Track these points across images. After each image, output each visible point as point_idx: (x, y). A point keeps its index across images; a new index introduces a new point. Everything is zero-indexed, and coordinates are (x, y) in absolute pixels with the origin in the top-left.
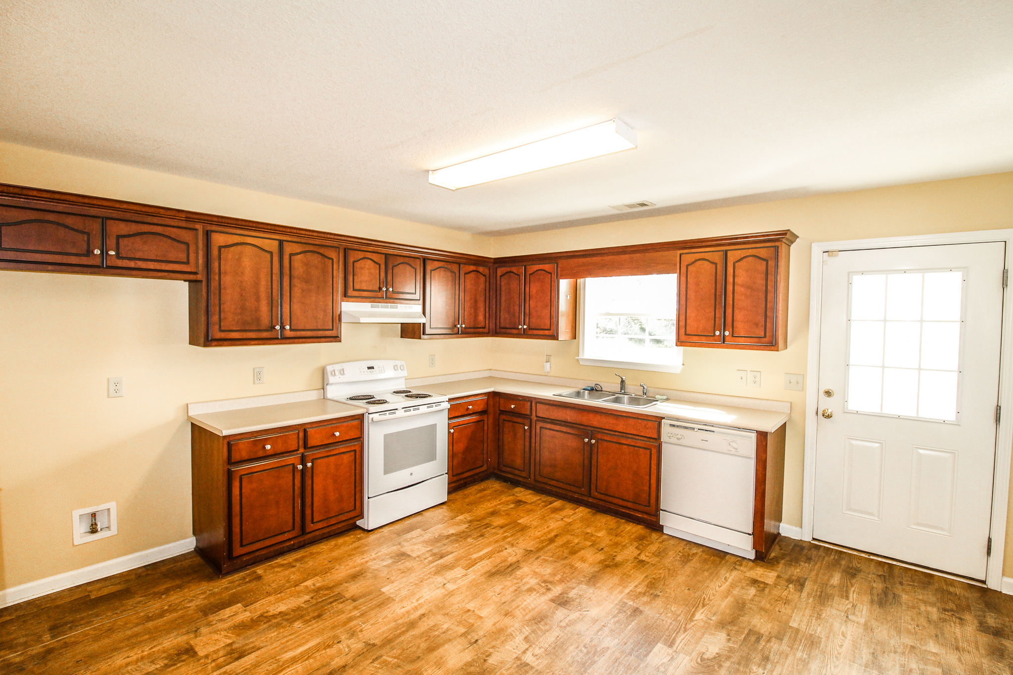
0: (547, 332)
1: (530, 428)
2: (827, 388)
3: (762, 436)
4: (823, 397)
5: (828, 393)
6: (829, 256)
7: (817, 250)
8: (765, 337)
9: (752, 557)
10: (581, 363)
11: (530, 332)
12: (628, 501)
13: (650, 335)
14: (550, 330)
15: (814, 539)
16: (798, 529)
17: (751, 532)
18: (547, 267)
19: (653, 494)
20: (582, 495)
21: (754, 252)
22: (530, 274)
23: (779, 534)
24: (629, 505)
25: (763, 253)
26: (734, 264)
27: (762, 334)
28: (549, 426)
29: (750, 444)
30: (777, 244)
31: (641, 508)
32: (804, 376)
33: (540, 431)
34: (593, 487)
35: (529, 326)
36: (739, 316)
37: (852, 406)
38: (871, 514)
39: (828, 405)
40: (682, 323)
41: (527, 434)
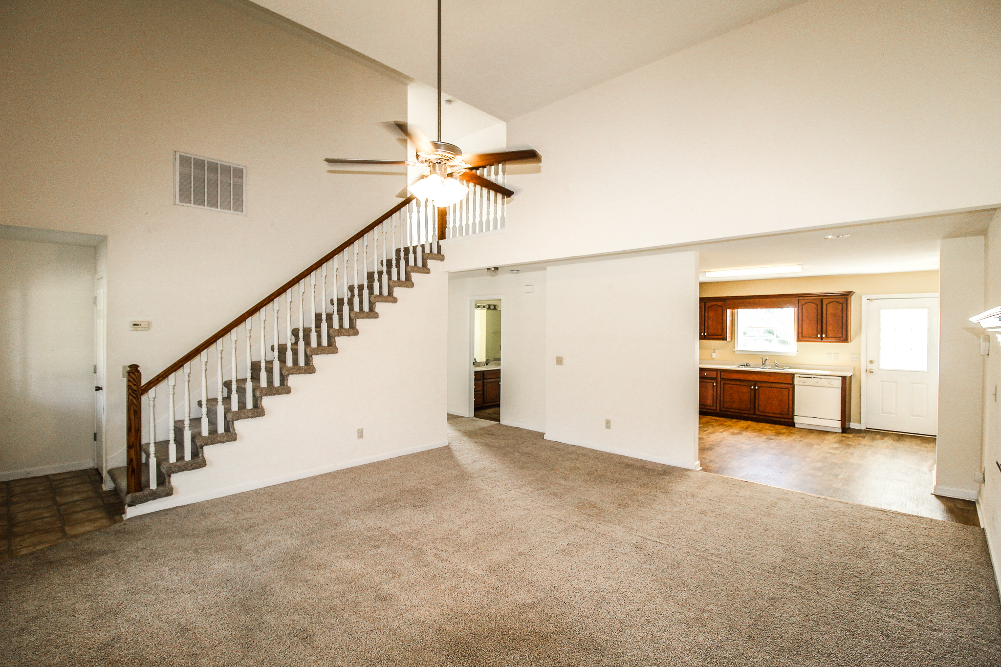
0: (720, 337)
1: (716, 384)
2: (870, 359)
3: (844, 378)
4: (868, 363)
5: (871, 362)
6: (870, 301)
7: (864, 298)
8: (842, 337)
9: (841, 431)
10: (736, 353)
11: (710, 337)
12: (777, 414)
13: (777, 337)
14: (722, 335)
15: (867, 428)
16: (859, 424)
17: (840, 419)
18: (719, 303)
19: (791, 409)
20: (750, 414)
21: (836, 300)
22: (709, 307)
23: (850, 428)
24: (778, 416)
25: (840, 300)
26: (826, 305)
27: (841, 336)
28: (729, 382)
29: (838, 383)
30: (847, 297)
31: (785, 416)
32: (860, 355)
33: (724, 387)
34: (757, 410)
35: (708, 334)
36: (829, 328)
37: (882, 367)
38: (892, 414)
39: (870, 366)
40: (800, 331)
41: (715, 387)
